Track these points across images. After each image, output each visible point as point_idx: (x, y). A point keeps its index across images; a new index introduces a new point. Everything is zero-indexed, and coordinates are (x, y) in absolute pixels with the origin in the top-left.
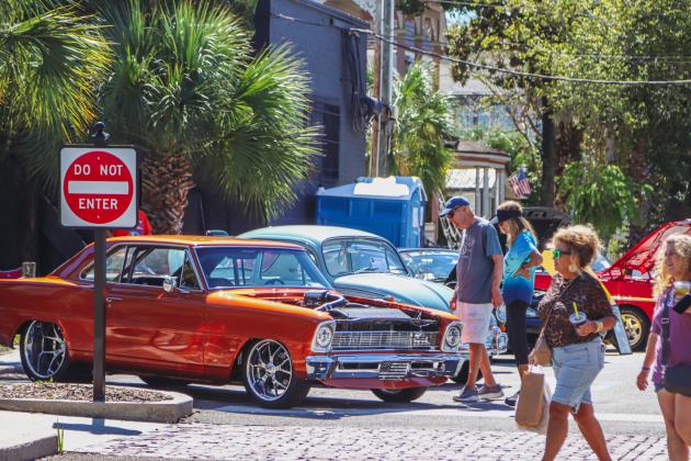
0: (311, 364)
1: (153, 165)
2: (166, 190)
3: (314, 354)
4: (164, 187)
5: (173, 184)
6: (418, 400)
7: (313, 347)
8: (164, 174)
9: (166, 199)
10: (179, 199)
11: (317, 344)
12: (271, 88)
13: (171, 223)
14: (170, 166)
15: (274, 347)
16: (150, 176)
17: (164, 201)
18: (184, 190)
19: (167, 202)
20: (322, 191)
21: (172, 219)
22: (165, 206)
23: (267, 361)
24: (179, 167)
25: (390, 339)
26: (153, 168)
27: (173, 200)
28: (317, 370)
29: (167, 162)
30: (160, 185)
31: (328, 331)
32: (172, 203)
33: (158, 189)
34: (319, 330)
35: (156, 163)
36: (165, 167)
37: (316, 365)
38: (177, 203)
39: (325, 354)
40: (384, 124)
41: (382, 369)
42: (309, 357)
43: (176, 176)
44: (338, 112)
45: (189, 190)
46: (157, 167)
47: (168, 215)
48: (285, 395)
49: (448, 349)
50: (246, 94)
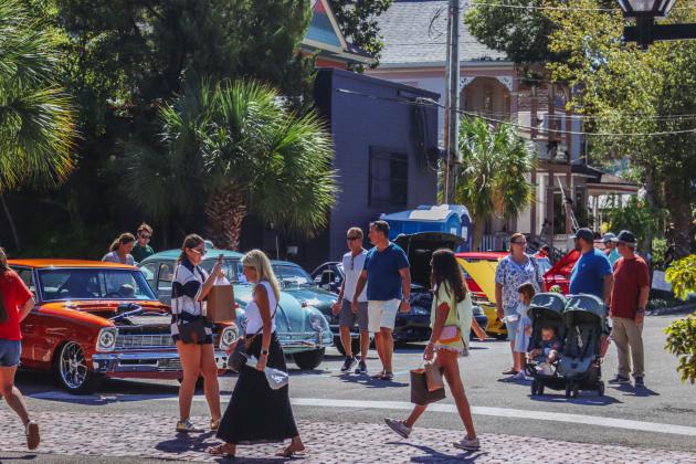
0: (96, 361)
2: (224, 218)
3: (99, 353)
4: (222, 216)
5: (229, 214)
7: (97, 348)
8: (222, 206)
9: (224, 224)
10: (234, 224)
11: (101, 345)
12: (295, 143)
13: (228, 242)
14: (228, 201)
15: (77, 347)
16: (213, 207)
17: (223, 226)
18: (238, 219)
20: (383, 216)
21: (229, 239)
22: (224, 230)
23: (73, 358)
24: (234, 201)
26: (215, 202)
27: (229, 225)
28: (100, 366)
29: (224, 199)
30: (220, 214)
31: (110, 335)
32: (229, 227)
33: (218, 217)
34: (102, 335)
35: (217, 198)
37: (101, 362)
38: (233, 227)
39: (108, 353)
40: (451, 167)
41: (161, 365)
42: (94, 356)
43: (232, 207)
44: (407, 159)
45: (243, 218)
46: (218, 201)
47: (226, 236)
48: (82, 384)
49: (225, 348)
50: (279, 147)
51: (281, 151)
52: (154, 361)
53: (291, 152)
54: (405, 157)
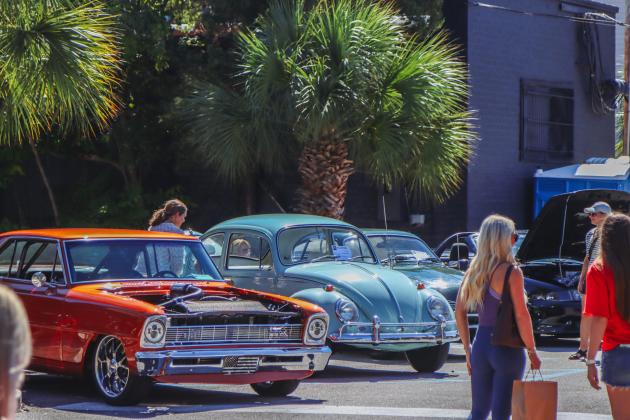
0: (141, 360)
1: (311, 153)
2: (322, 178)
3: (144, 350)
4: (321, 175)
5: (330, 171)
6: (293, 394)
7: (142, 343)
8: (321, 161)
9: (323, 185)
10: (337, 185)
11: (147, 340)
12: (417, 76)
13: (329, 208)
14: (328, 154)
15: (116, 342)
16: (309, 163)
17: (322, 188)
18: (342, 178)
19: (324, 189)
20: (540, 173)
21: (331, 205)
22: (324, 193)
23: (111, 357)
24: (337, 155)
25: (238, 333)
26: (311, 156)
27: (330, 186)
28: (147, 367)
29: (324, 150)
30: (318, 172)
31: (159, 326)
32: (330, 190)
33: (316, 176)
34: (148, 325)
35: (314, 151)
36: (323, 154)
37: (147, 362)
38: (335, 189)
39: (158, 350)
41: (226, 365)
42: (138, 354)
43: (334, 163)
44: (572, 95)
45: (349, 177)
46: (315, 155)
47: (326, 202)
48: (124, 391)
49: (312, 342)
50: (394, 82)
51: (397, 87)
52: (217, 361)
53: (411, 88)
54: (570, 93)
